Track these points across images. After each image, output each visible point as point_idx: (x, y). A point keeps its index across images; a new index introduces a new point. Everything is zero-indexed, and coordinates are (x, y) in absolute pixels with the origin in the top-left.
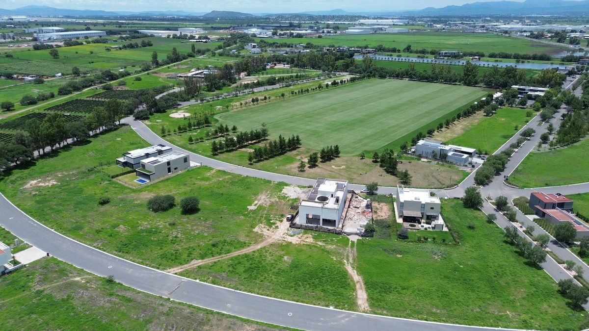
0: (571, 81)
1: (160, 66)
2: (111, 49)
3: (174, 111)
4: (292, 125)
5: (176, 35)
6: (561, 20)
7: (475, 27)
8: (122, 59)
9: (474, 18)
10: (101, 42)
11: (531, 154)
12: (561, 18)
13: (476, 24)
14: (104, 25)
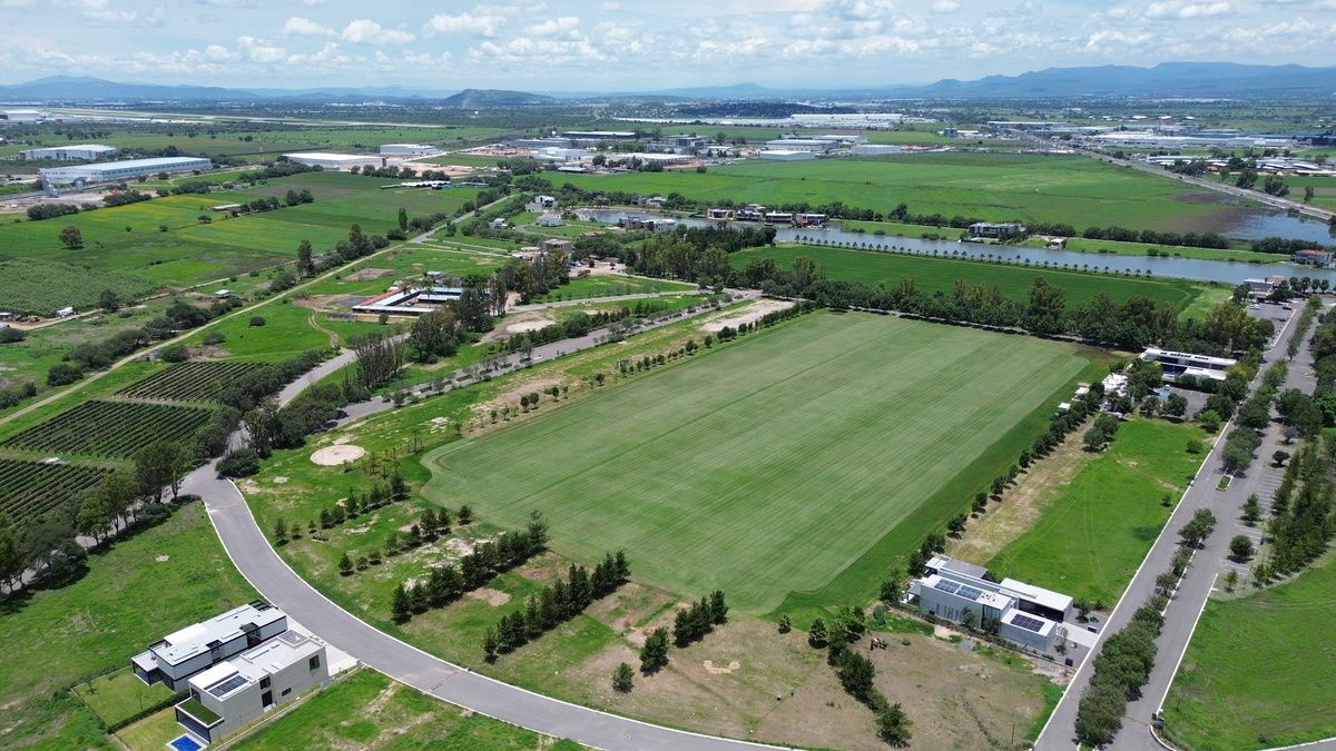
0: (1283, 321)
1: (319, 272)
2: (215, 217)
3: (325, 439)
4: (615, 487)
5: (372, 168)
6: (1240, 113)
7: (1048, 136)
8: (233, 249)
9: (1045, 107)
10: (192, 192)
11: (1214, 607)
12: (1239, 108)
13: (1053, 130)
14: (212, 131)
